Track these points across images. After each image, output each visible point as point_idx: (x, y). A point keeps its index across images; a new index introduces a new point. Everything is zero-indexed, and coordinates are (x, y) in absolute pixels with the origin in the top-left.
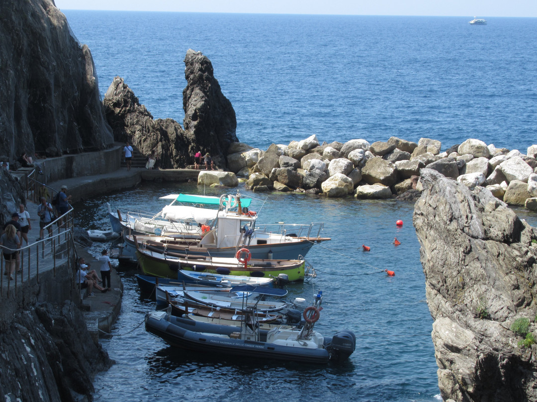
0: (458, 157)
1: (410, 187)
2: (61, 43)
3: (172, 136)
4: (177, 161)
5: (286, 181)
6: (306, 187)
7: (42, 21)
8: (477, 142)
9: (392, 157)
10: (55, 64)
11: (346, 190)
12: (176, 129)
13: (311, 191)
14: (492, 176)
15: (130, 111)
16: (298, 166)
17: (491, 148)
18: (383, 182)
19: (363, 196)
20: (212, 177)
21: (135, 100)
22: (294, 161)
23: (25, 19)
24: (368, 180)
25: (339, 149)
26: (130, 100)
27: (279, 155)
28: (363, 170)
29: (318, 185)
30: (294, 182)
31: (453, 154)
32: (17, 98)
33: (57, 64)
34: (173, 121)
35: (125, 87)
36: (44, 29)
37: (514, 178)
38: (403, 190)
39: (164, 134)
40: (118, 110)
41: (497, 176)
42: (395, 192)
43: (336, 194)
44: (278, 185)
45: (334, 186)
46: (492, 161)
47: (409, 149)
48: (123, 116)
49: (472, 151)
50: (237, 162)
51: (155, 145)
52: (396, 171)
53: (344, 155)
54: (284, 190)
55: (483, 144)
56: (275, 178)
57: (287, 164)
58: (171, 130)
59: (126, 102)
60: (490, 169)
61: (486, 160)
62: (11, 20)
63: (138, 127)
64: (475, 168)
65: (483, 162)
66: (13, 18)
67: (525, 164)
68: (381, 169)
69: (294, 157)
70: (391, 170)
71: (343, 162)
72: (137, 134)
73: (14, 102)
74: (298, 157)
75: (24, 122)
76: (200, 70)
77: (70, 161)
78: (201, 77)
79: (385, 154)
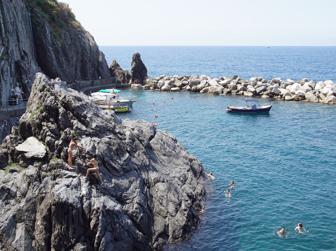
0: (199, 80)
1: (185, 88)
2: (92, 50)
3: (126, 75)
4: (127, 82)
5: (154, 87)
6: (158, 88)
7: (86, 44)
8: (204, 76)
9: (182, 80)
10: (89, 56)
11: (168, 89)
12: (127, 73)
13: (159, 89)
14: (207, 85)
15: (116, 69)
16: (157, 83)
17: (208, 77)
18: (179, 87)
19: (172, 91)
20: (135, 86)
21: (118, 65)
22: (157, 81)
23: (81, 44)
24: (175, 86)
25: (168, 78)
26: (116, 65)
27: (153, 80)
28: (174, 84)
29: (161, 88)
30: (155, 87)
31: (198, 79)
32: (76, 65)
33: (90, 56)
34: (127, 71)
35: (115, 62)
36: (87, 46)
37: (212, 85)
38: (183, 89)
39: (124, 74)
40: (113, 68)
41: (208, 85)
42: (181, 89)
43: (165, 90)
44: (151, 88)
45: (164, 88)
46: (207, 81)
47: (188, 78)
48: (114, 70)
49: (202, 78)
50: (145, 82)
51: (121, 78)
52: (182, 84)
53: (169, 80)
54: (153, 89)
55: (206, 76)
56: (151, 86)
57: (155, 82)
58: (126, 74)
59: (115, 66)
60: (207, 83)
61: (206, 80)
62: (76, 44)
63: (117, 73)
64: (203, 83)
65: (205, 81)
66: (77, 43)
67: (216, 81)
68: (178, 83)
69: (157, 80)
70: (181, 84)
71: (169, 81)
72: (117, 74)
73: (75, 66)
74: (158, 80)
75: (78, 71)
76: (135, 57)
77: (93, 82)
78: (135, 59)
79: (180, 79)
